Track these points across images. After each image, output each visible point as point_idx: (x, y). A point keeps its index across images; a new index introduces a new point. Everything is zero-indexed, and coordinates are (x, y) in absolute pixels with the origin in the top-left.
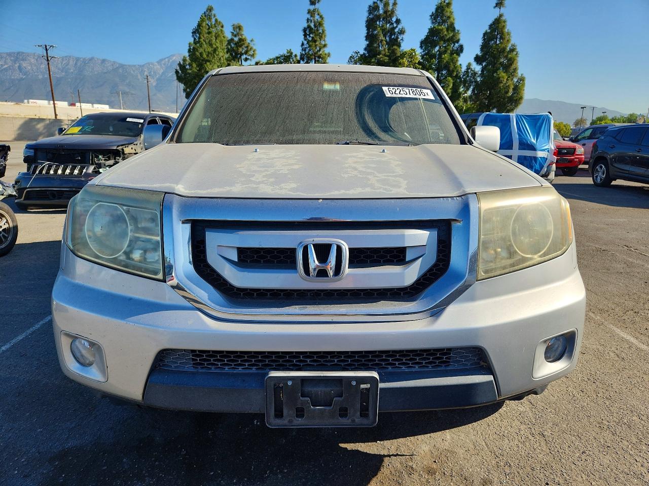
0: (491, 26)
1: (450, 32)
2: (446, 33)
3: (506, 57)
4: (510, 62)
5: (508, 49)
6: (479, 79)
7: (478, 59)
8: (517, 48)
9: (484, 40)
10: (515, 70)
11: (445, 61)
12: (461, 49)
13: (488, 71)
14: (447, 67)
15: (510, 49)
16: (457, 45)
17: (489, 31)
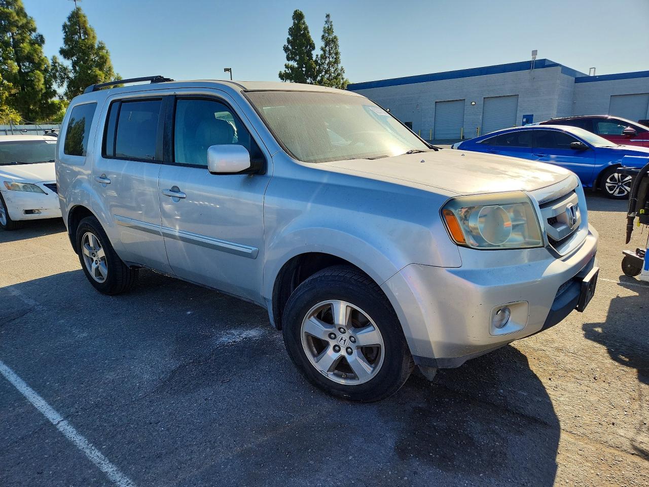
0: (70, 19)
1: (21, 18)
2: (16, 18)
3: (97, 54)
4: (102, 60)
5: (96, 47)
6: (71, 75)
7: (65, 53)
8: (106, 46)
9: (66, 32)
10: (110, 69)
11: (26, 52)
12: (41, 40)
13: (81, 67)
14: (29, 58)
15: (98, 46)
16: (34, 34)
17: (68, 23)
